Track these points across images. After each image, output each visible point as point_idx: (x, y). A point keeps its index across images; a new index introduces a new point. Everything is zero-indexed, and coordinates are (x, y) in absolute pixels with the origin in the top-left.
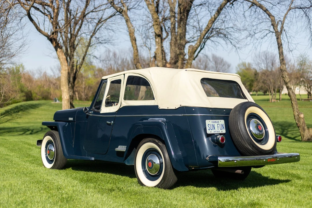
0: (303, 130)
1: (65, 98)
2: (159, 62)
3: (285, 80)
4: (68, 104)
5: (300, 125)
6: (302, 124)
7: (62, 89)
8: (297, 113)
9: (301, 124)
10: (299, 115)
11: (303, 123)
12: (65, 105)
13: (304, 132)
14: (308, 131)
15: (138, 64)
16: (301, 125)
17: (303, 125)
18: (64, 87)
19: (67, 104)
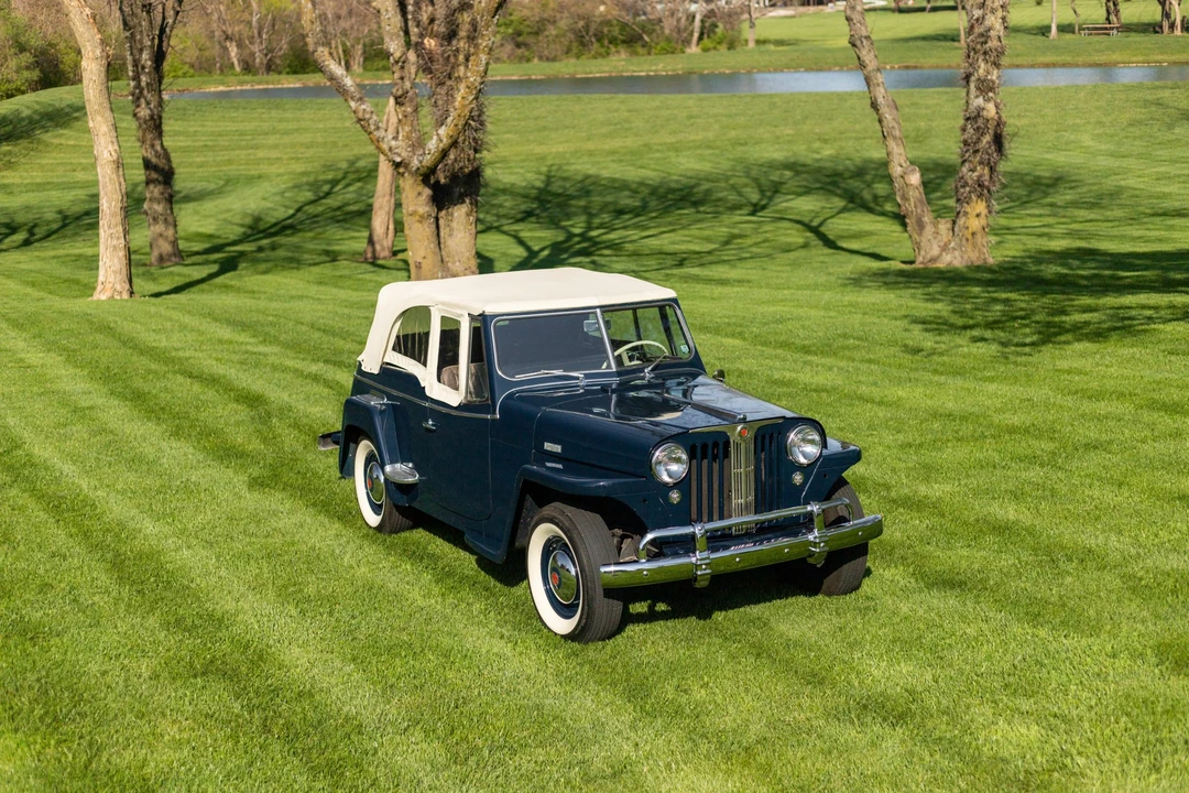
0: (917, 228)
1: (106, 155)
2: (391, 39)
3: (861, 56)
4: (118, 176)
5: (907, 209)
6: (915, 207)
7: (91, 124)
8: (899, 168)
9: (912, 204)
10: (906, 177)
11: (918, 204)
12: (108, 180)
13: (920, 234)
14: (933, 230)
15: (320, 49)
16: (912, 212)
17: (919, 211)
18: (99, 118)
19: (114, 176)
